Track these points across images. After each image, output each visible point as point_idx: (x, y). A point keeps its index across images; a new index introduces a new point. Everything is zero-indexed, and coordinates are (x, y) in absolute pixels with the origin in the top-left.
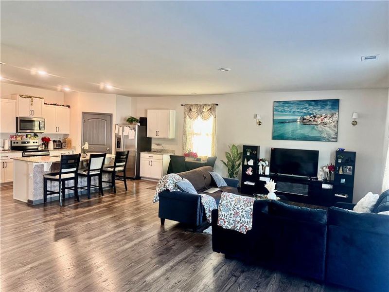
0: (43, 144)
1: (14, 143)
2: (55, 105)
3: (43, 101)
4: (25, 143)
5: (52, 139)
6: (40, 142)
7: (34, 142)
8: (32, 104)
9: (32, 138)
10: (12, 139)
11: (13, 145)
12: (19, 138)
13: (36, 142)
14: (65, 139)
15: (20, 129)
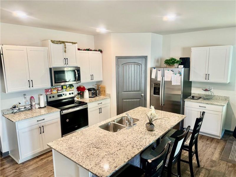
0: (78, 94)
1: (50, 97)
2: (88, 50)
3: (76, 46)
4: (61, 95)
5: (87, 87)
6: (76, 92)
7: (70, 94)
8: (65, 52)
9: (68, 89)
10: (48, 93)
11: (50, 100)
12: (55, 91)
13: (72, 93)
14: (98, 86)
15: (55, 83)
